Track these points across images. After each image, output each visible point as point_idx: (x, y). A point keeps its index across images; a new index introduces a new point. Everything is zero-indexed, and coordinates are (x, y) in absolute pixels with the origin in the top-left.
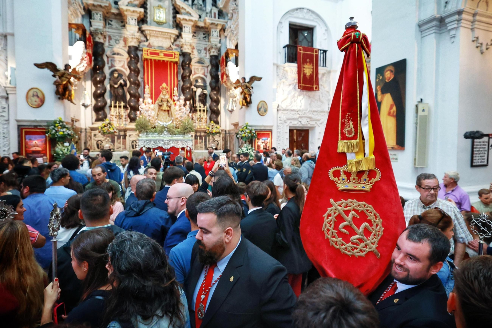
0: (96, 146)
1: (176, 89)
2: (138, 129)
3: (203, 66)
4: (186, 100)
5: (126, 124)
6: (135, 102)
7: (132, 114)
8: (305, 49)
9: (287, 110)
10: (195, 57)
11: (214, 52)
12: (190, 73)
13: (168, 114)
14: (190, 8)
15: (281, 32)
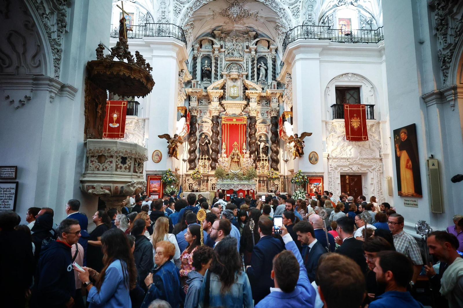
0: (188, 187)
1: (244, 144)
2: (217, 176)
3: (265, 125)
4: (250, 154)
5: (208, 172)
6: (215, 155)
7: (213, 164)
8: (351, 106)
9: (337, 159)
10: (259, 119)
11: (274, 114)
12: (256, 131)
13: (238, 164)
14: (256, 85)
15: (328, 94)
